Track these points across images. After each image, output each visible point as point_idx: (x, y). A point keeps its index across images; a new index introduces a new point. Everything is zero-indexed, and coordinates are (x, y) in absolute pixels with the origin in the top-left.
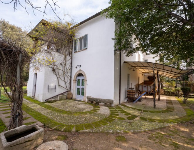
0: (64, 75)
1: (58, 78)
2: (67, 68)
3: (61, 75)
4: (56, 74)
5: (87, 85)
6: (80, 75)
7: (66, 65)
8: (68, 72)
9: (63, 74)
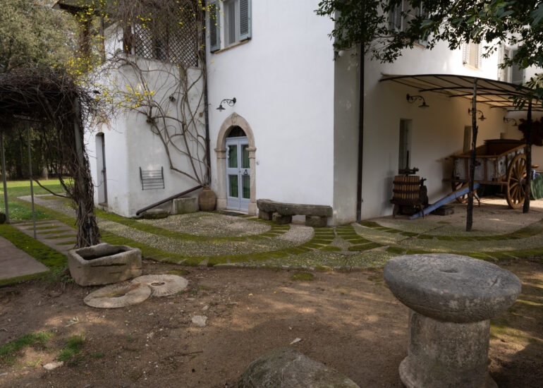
0: (183, 134)
1: (166, 145)
2: (194, 110)
3: (176, 135)
4: (159, 134)
5: (258, 164)
6: (236, 131)
7: (187, 102)
8: (197, 124)
9: (179, 131)
